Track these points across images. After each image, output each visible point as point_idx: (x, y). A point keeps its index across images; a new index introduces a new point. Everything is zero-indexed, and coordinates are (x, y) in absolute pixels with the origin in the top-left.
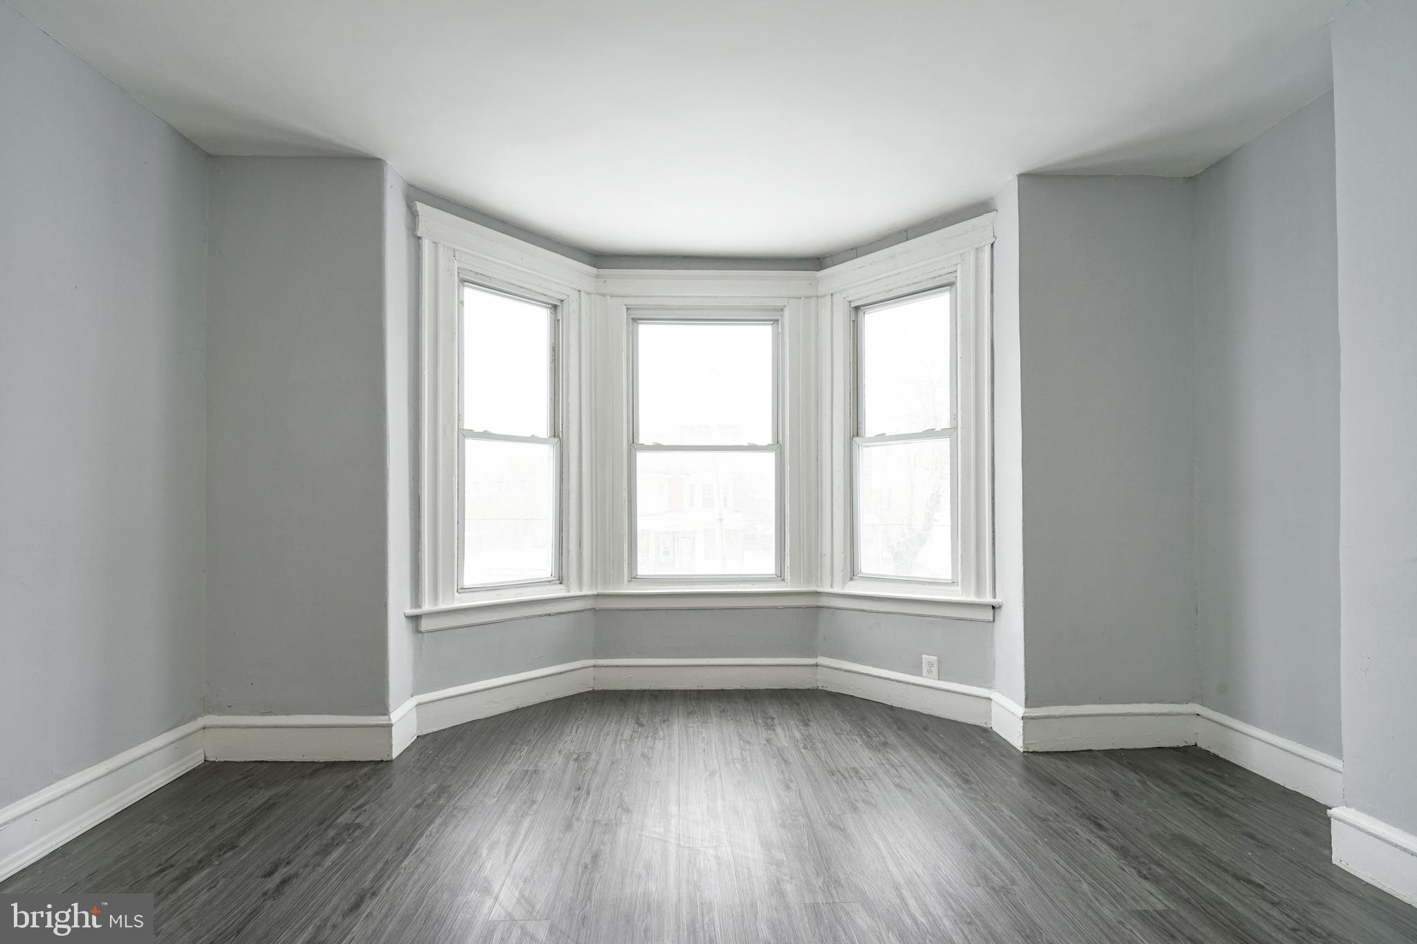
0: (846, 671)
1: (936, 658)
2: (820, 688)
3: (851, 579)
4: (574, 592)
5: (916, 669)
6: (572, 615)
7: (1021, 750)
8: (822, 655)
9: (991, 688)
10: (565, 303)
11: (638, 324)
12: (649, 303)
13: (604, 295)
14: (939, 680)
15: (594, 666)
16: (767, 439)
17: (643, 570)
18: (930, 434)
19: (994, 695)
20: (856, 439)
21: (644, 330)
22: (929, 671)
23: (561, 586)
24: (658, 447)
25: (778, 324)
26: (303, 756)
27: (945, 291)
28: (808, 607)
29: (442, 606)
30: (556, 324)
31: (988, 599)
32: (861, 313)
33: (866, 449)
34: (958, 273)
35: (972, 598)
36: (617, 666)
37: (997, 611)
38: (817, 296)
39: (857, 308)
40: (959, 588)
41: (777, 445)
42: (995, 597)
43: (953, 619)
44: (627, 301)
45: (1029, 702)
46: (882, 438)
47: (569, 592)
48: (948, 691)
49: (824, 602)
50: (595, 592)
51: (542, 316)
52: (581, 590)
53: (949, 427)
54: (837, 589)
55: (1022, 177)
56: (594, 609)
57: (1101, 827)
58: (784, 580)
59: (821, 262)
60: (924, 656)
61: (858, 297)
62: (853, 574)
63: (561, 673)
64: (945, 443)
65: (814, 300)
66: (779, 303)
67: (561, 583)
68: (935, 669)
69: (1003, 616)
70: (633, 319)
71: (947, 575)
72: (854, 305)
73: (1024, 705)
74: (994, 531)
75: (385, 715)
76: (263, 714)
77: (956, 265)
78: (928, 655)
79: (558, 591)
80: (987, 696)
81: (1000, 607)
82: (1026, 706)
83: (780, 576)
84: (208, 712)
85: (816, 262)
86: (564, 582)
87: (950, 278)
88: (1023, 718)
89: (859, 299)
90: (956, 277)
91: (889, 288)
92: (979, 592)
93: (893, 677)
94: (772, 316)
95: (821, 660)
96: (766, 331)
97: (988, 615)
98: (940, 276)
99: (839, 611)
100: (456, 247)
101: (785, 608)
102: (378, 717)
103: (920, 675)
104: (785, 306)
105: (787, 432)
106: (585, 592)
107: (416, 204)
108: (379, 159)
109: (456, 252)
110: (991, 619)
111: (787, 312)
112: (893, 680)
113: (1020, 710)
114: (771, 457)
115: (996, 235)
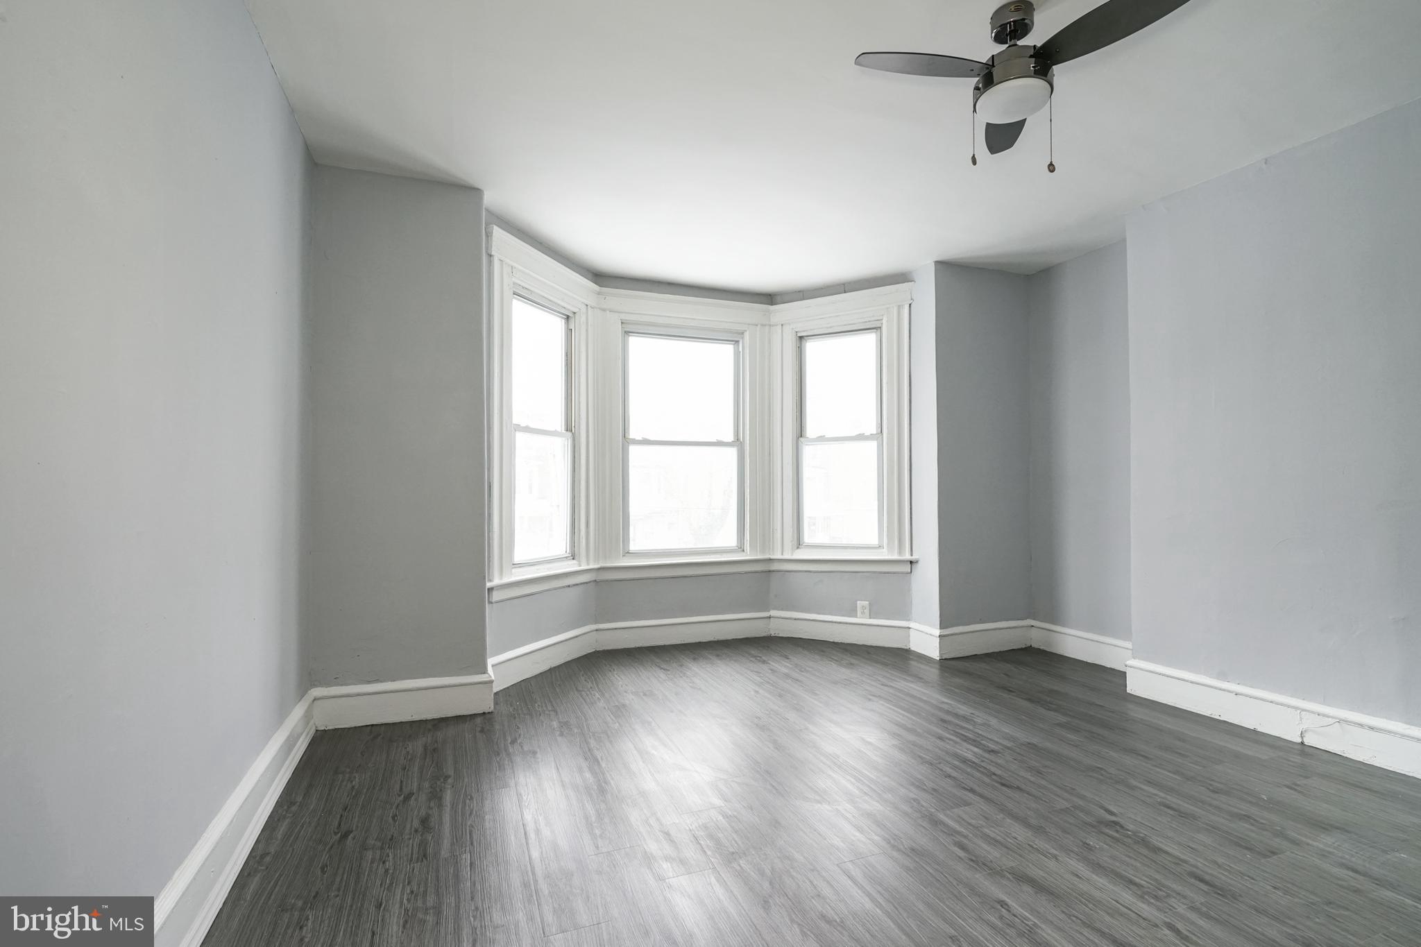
0: (795, 619)
1: (867, 603)
2: (773, 635)
3: (798, 548)
4: (584, 567)
5: (853, 612)
6: (581, 587)
7: (938, 659)
8: (774, 609)
9: (909, 620)
10: (577, 315)
11: (629, 336)
12: (641, 320)
13: (604, 310)
14: (870, 618)
15: (597, 630)
16: (730, 437)
17: (633, 547)
18: (861, 437)
19: (912, 625)
20: (801, 439)
21: (633, 341)
22: (863, 613)
23: (574, 562)
24: (646, 442)
25: (738, 345)
26: (412, 716)
27: (872, 332)
28: (762, 572)
29: (506, 580)
30: (569, 332)
31: (907, 557)
32: (803, 342)
33: (807, 447)
34: (884, 321)
35: (895, 557)
36: (616, 629)
37: (914, 566)
38: (770, 325)
39: (801, 338)
40: (885, 550)
41: (738, 442)
42: (912, 555)
43: (881, 573)
44: (623, 316)
45: (943, 626)
46: (821, 439)
47: (580, 566)
48: (878, 626)
49: (775, 567)
50: (596, 566)
51: (558, 324)
52: (588, 564)
53: (875, 433)
54: (787, 556)
55: (937, 263)
56: (595, 581)
57: (1011, 691)
58: (743, 551)
59: (772, 299)
60: (858, 602)
61: (803, 328)
62: (799, 544)
63: (577, 637)
64: (873, 445)
65: (767, 328)
66: (739, 328)
67: (573, 559)
68: (867, 611)
69: (918, 569)
70: (625, 332)
71: (874, 541)
72: (799, 335)
73: (939, 627)
74: (911, 509)
75: (484, 673)
76: (369, 682)
77: (883, 315)
78: (862, 601)
79: (572, 566)
80: (907, 626)
81: (917, 562)
82: (941, 628)
83: (741, 548)
84: (314, 685)
85: (769, 298)
86: (576, 557)
87: (877, 324)
88: (939, 636)
89: (804, 331)
90: (882, 324)
91: (829, 326)
92: (900, 552)
93: (835, 620)
94: (734, 338)
95: (773, 613)
96: (729, 349)
97: (907, 568)
98: (869, 321)
99: (788, 573)
100: (515, 265)
101: (746, 573)
102: (480, 675)
103: (856, 617)
104: (746, 331)
105: (748, 432)
106: (591, 566)
107: (493, 227)
108: (478, 189)
109: (514, 270)
110: (910, 571)
111: (747, 335)
112: (835, 622)
113: (937, 632)
114: (732, 453)
115: (914, 298)
